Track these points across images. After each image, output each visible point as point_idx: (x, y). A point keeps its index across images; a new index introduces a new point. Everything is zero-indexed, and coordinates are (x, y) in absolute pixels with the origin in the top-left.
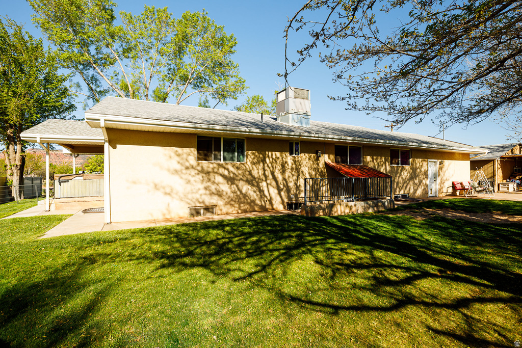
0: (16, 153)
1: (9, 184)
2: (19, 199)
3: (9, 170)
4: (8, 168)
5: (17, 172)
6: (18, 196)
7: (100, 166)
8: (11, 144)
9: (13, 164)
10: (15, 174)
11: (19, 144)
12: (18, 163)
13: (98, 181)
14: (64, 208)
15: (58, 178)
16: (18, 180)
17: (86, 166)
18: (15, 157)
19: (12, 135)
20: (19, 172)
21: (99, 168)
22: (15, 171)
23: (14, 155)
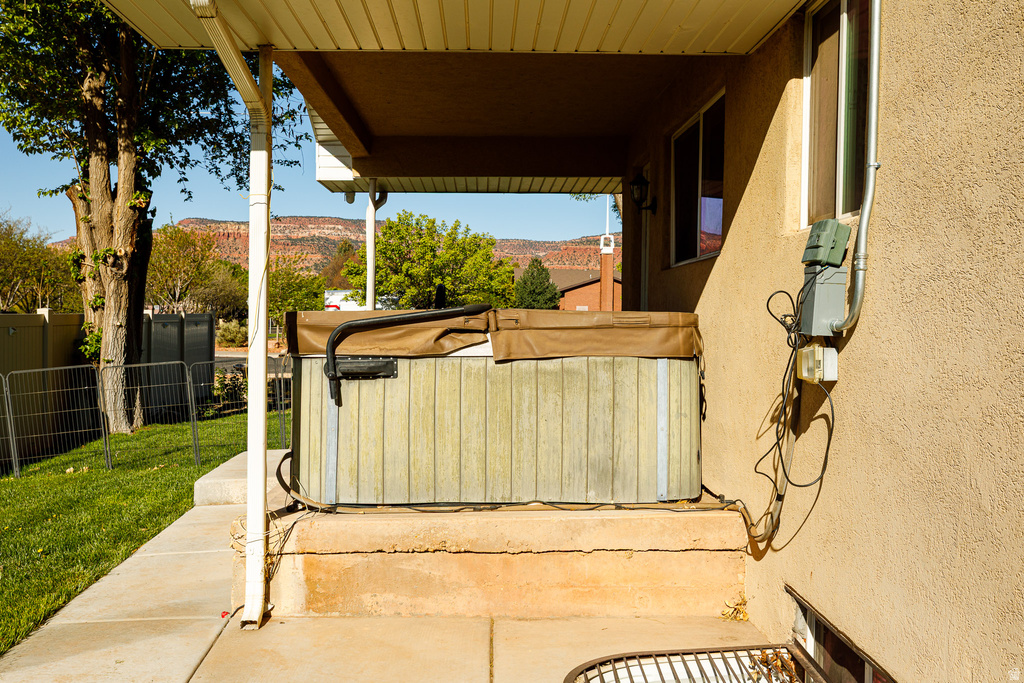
0: (114, 195)
1: (88, 349)
2: (124, 429)
3: (89, 282)
4: (86, 271)
5: (117, 292)
6: (121, 414)
7: (396, 272)
8: (98, 151)
9: (101, 252)
10: (110, 302)
11: (127, 149)
12: (122, 246)
13: (604, 376)
14: (367, 599)
15: (321, 342)
16: (123, 332)
17: (350, 273)
18: (111, 217)
19: (98, 102)
20: (124, 289)
21: (394, 278)
22: (110, 287)
23: (108, 204)
